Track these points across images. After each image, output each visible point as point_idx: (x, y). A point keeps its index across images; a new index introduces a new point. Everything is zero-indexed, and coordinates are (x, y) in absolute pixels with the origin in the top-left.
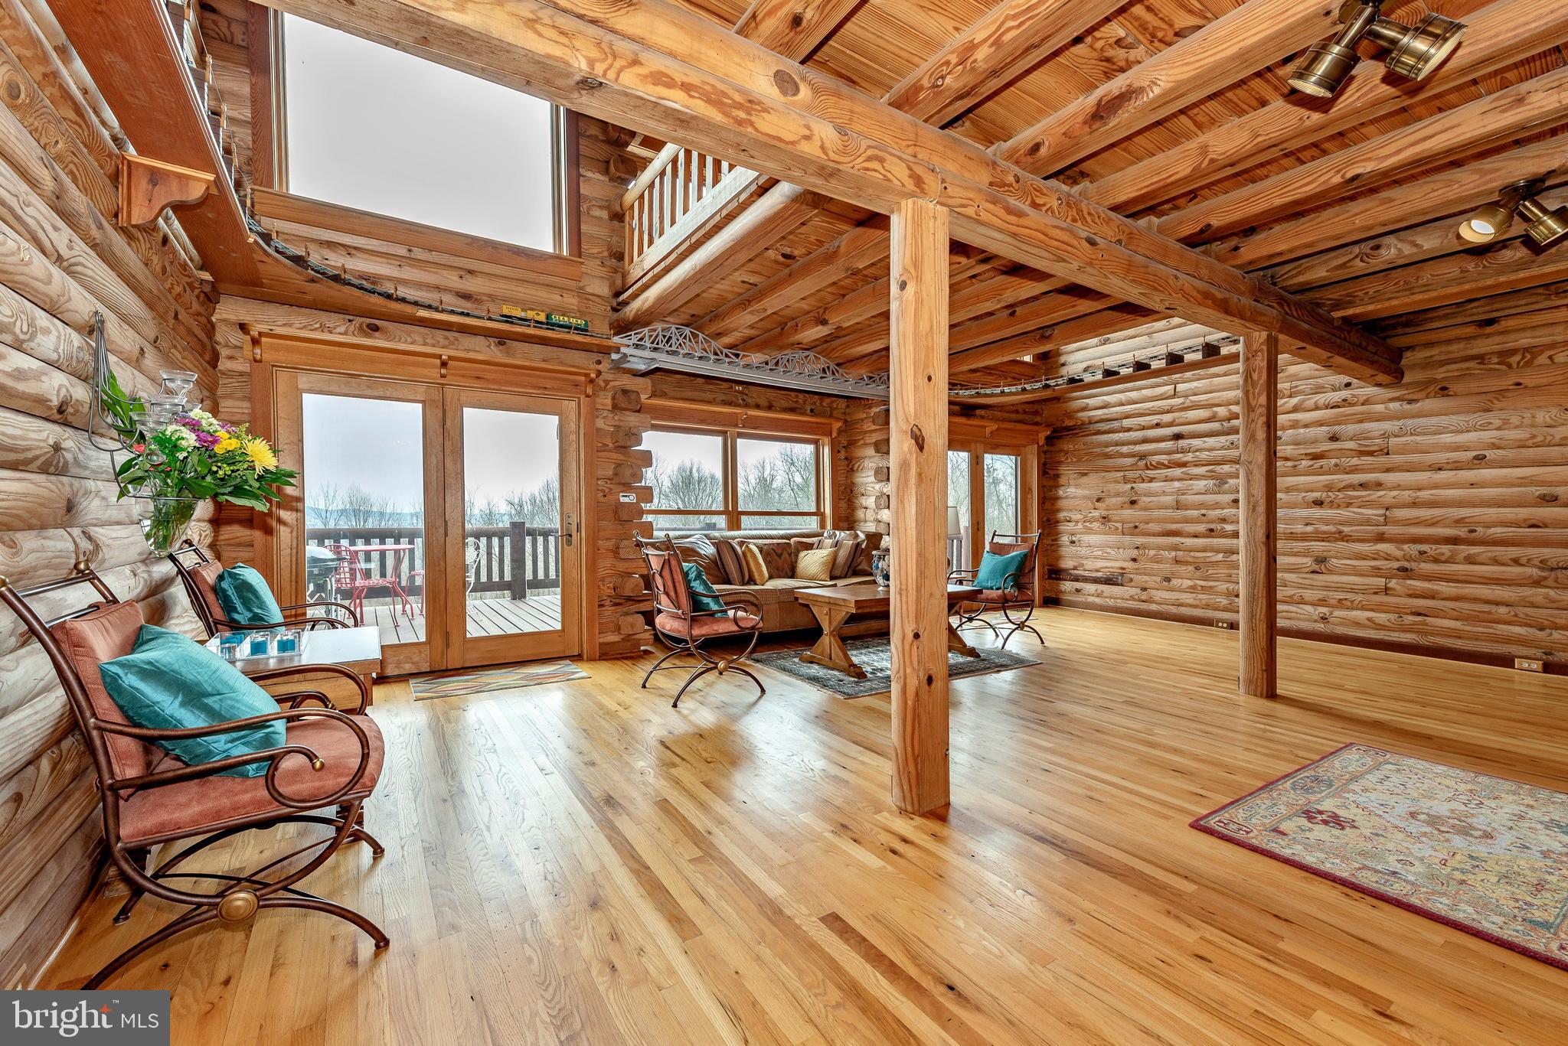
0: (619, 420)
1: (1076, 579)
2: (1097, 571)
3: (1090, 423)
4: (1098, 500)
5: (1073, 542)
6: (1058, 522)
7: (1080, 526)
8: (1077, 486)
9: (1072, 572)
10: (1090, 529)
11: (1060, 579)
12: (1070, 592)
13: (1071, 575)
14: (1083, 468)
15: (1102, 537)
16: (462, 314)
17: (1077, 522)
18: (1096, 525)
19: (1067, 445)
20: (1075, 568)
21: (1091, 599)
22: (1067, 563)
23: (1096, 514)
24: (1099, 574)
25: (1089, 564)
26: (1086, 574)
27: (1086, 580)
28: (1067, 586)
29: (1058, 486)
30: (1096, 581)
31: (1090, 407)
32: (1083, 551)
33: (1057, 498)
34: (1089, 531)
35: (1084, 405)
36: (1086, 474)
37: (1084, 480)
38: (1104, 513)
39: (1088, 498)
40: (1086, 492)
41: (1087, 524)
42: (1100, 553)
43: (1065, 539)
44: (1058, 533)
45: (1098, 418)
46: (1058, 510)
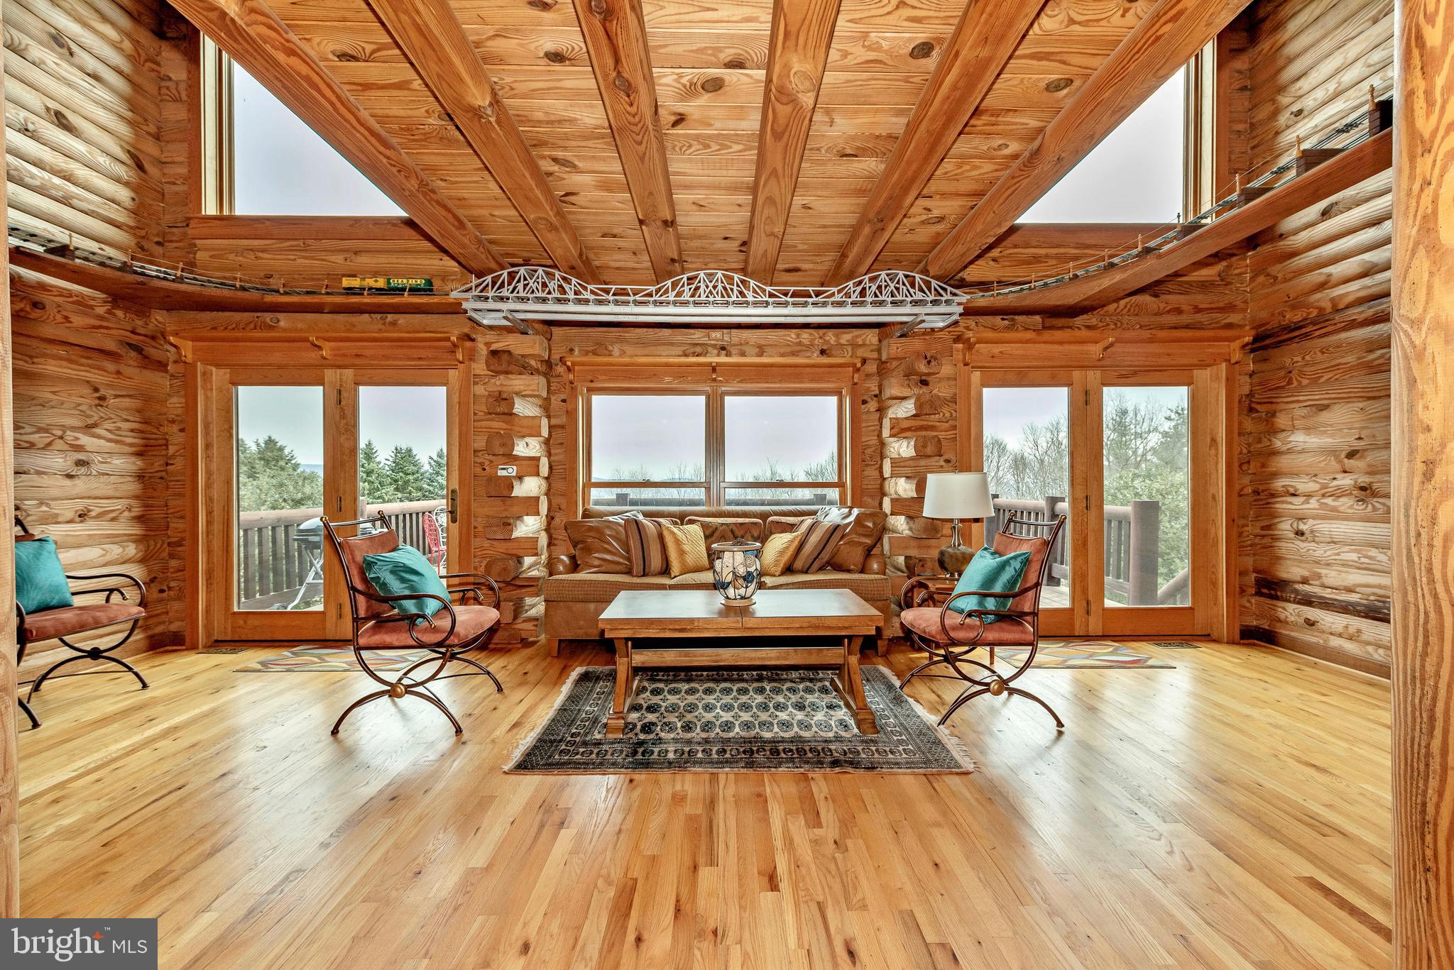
0: (502, 385)
1: (1308, 601)
2: (1349, 590)
3: (1337, 310)
4: (1351, 455)
5: (1300, 533)
6: (1273, 495)
7: (1313, 503)
8: (1308, 430)
9: (1300, 587)
10: (1334, 509)
11: (1277, 598)
12: (1295, 624)
13: (1296, 592)
14: (1318, 397)
15: (1360, 526)
16: (308, 293)
17: (1309, 496)
18: (1345, 503)
19: (1291, 357)
20: (1305, 581)
21: (1335, 642)
22: (1291, 571)
23: (1346, 481)
24: (1354, 598)
25: (1333, 576)
26: (1327, 594)
27: (1326, 605)
28: (1291, 612)
29: (1274, 431)
30: (1345, 609)
31: (1334, 280)
32: (1320, 551)
33: (1275, 453)
34: (1334, 515)
35: (1322, 279)
36: (1325, 407)
37: (1325, 416)
38: (1364, 480)
39: (1333, 452)
40: (1327, 441)
41: (1329, 501)
42: (1354, 556)
43: (1285, 527)
44: (1274, 515)
45: (1351, 298)
46: (1275, 475)
